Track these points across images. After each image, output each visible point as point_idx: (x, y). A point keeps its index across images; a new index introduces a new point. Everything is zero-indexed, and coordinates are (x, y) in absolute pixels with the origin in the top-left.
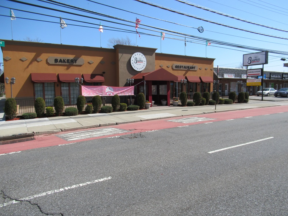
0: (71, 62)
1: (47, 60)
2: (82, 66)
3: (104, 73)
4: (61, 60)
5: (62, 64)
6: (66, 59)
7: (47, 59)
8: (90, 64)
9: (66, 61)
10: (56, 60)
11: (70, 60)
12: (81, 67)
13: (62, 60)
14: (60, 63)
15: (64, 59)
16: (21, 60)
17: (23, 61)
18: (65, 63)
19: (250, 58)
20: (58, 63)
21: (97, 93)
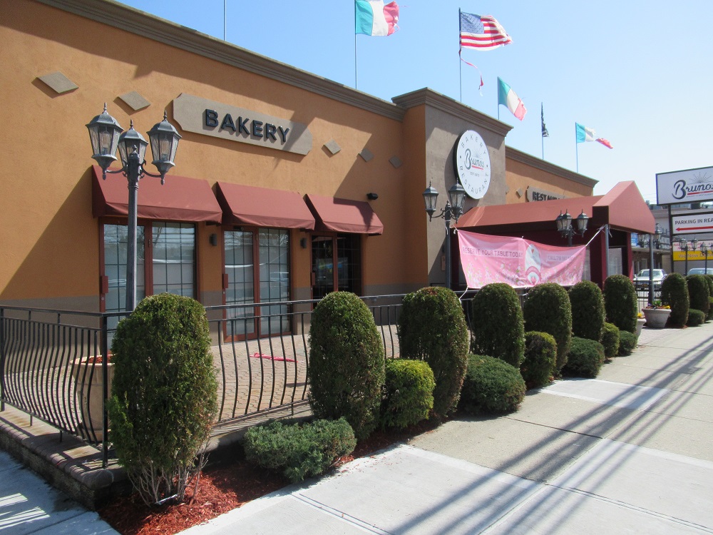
0: (267, 138)
1: (170, 107)
2: (305, 158)
3: (371, 197)
4: (228, 118)
5: (234, 137)
6: (247, 120)
7: (172, 104)
8: (330, 154)
9: (248, 126)
10: (210, 118)
11: (262, 127)
12: (299, 161)
13: (234, 119)
14: (225, 134)
15: (240, 119)
16: (39, 83)
17: (52, 93)
18: (245, 137)
19: (681, 184)
20: (215, 133)
21: (504, 272)
